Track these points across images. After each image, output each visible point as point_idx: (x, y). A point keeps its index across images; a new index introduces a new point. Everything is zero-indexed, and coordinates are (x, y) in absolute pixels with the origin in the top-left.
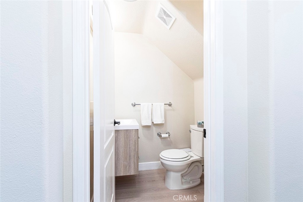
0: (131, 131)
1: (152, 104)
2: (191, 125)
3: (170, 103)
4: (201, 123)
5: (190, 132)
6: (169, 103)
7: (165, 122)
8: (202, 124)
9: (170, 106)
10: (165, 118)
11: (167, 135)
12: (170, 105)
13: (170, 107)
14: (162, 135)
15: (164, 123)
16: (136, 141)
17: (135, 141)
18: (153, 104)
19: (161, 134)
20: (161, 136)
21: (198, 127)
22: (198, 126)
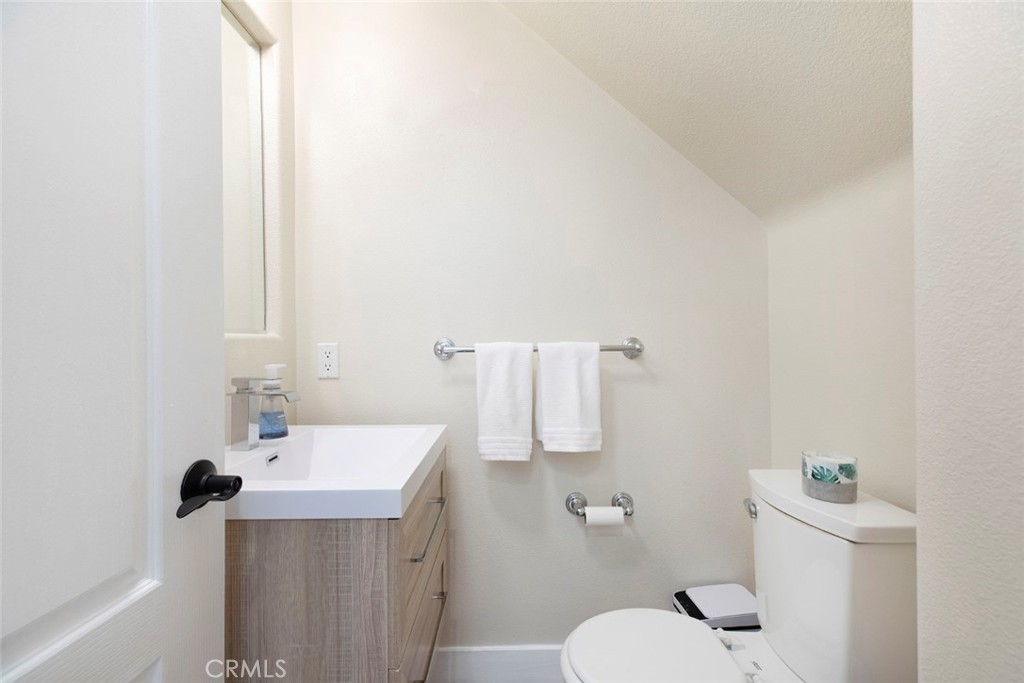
0: (347, 530)
1: (535, 351)
2: (751, 472)
3: (634, 340)
4: (835, 471)
5: (754, 514)
6: (626, 343)
7: (602, 446)
8: (843, 480)
9: (632, 358)
10: (602, 427)
11: (618, 513)
12: (633, 352)
13: (633, 363)
14: (588, 510)
15: (597, 447)
16: (381, 592)
17: (373, 592)
18: (540, 346)
19: (584, 504)
20: (584, 515)
21: (809, 495)
22: (811, 492)
